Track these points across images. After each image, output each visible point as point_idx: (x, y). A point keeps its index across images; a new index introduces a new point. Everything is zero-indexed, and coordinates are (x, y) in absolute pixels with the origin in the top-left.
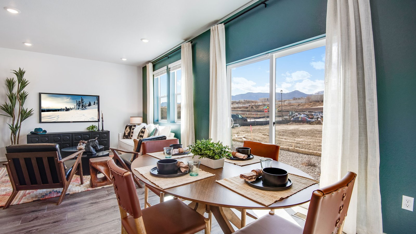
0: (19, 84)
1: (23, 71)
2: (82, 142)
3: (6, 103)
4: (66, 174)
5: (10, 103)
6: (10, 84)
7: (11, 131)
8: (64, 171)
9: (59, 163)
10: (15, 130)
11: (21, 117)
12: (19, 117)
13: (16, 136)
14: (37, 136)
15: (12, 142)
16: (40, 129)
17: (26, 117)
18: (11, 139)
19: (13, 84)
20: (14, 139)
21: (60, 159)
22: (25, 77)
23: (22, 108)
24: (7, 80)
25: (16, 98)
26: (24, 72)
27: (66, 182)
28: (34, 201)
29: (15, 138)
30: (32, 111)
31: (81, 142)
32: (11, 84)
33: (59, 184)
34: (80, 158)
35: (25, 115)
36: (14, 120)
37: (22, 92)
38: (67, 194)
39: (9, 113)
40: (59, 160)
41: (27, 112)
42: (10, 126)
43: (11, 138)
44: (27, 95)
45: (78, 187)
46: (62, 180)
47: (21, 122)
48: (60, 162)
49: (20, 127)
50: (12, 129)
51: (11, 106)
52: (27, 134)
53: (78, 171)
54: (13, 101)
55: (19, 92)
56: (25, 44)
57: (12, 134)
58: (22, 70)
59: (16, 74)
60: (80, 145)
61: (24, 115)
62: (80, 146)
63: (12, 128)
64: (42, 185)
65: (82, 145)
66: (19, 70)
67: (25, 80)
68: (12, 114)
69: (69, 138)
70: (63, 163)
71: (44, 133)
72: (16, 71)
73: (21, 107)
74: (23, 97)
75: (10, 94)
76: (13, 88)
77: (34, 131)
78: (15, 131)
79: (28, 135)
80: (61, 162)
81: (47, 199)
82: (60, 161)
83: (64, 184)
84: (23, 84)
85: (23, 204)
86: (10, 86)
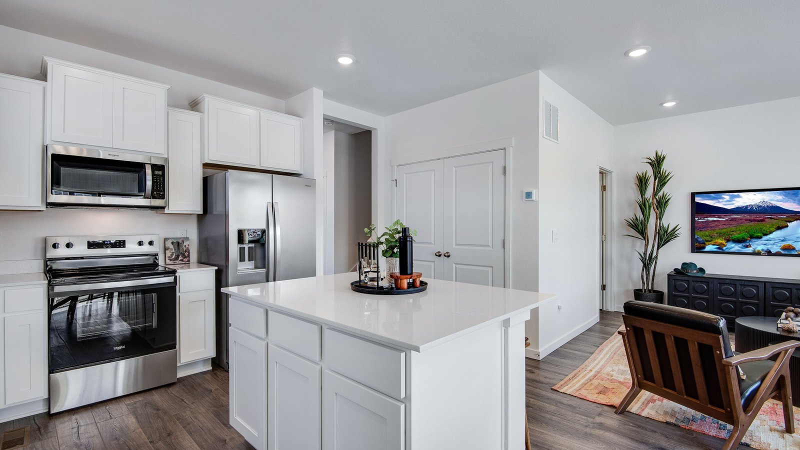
0: (655, 180)
1: (662, 156)
2: (793, 311)
3: (635, 216)
4: (742, 394)
5: (641, 216)
6: (642, 182)
7: (642, 264)
8: (738, 388)
9: (724, 365)
10: (648, 262)
11: (658, 241)
12: (654, 239)
13: (649, 273)
14: (686, 278)
15: (643, 283)
16: (691, 265)
17: (666, 240)
18: (643, 279)
19: (647, 181)
20: (647, 278)
21: (728, 356)
22: (665, 167)
23: (660, 223)
24: (637, 176)
25: (650, 207)
26: (664, 158)
27: (742, 416)
28: (667, 423)
29: (648, 275)
30: (677, 229)
31: (790, 311)
32: (644, 182)
33: (723, 411)
34: (785, 360)
35: (665, 237)
36: (647, 245)
37: (661, 194)
38: (743, 444)
39: (639, 232)
40: (724, 357)
41: (670, 230)
42: (640, 255)
43: (642, 276)
44: (669, 199)
45: (776, 434)
46: (730, 407)
47: (658, 249)
48: (727, 362)
49: (656, 257)
50: (643, 262)
51: (642, 221)
52: (668, 272)
53: (780, 393)
54: (646, 212)
55: (655, 194)
56: (664, 105)
57: (643, 270)
58: (659, 154)
59: (651, 164)
60: (786, 318)
61: (662, 236)
62: (787, 322)
63: (643, 260)
64: (685, 397)
65: (792, 319)
66: (655, 156)
67: (664, 171)
68: (643, 235)
69: (758, 291)
70: (734, 367)
71: (700, 274)
72: (650, 159)
73: (659, 221)
74: (662, 204)
75: (641, 199)
76: (645, 188)
77: (680, 268)
78: (648, 264)
79: (669, 275)
80: (730, 364)
81: (693, 431)
82: (729, 360)
83: (735, 418)
84: (662, 180)
85: (648, 419)
86: (642, 186)
